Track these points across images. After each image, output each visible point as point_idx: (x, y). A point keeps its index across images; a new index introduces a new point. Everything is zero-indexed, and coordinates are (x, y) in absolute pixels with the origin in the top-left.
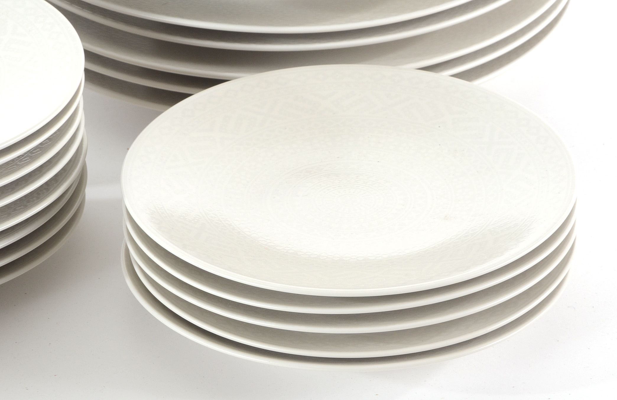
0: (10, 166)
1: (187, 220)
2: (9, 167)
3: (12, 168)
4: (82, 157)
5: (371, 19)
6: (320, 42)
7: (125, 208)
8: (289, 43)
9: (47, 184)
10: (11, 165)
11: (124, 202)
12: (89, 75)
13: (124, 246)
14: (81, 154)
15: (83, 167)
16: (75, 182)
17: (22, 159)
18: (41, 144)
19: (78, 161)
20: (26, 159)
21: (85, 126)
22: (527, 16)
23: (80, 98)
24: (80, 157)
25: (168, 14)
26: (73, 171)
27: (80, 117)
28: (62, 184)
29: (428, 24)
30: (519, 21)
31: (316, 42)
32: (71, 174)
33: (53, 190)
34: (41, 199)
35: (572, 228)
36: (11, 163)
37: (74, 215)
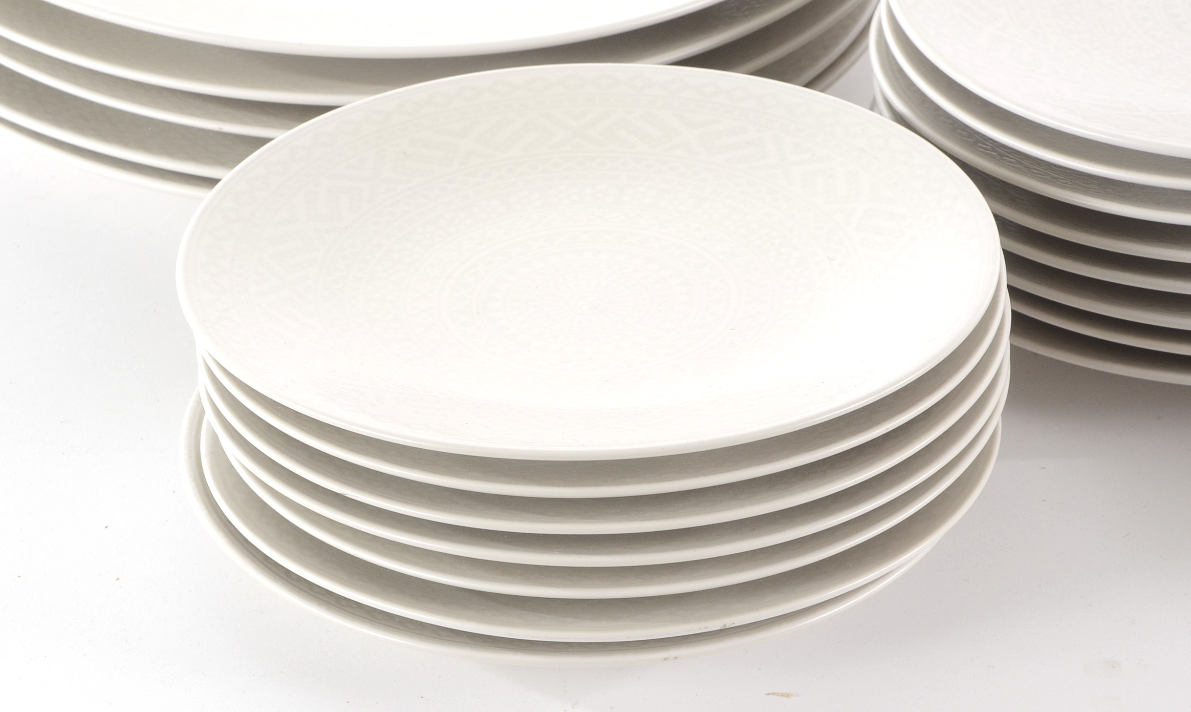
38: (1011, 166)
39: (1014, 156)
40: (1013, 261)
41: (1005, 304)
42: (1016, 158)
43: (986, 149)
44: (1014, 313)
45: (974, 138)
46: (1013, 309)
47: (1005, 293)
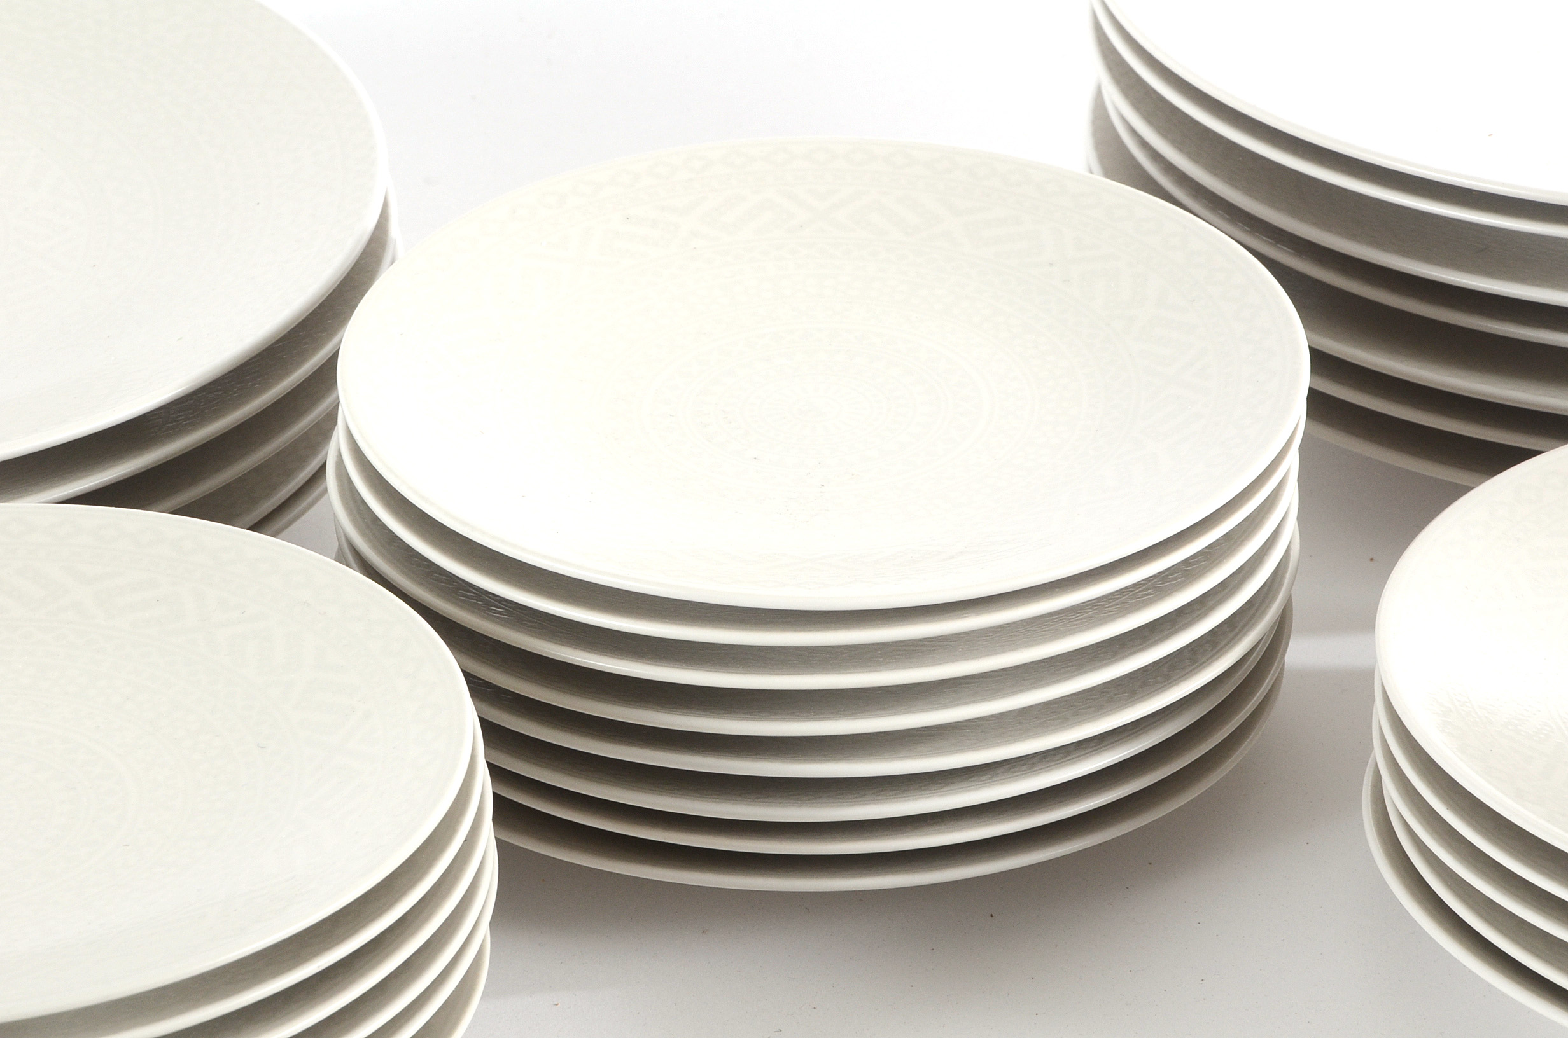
0: (1140, 589)
1: (1523, 733)
2: (1139, 592)
3: (1147, 595)
9: (1213, 631)
10: (1144, 587)
13: (1372, 769)
16: (1264, 638)
18: (1211, 546)
20: (1175, 575)
23: (1292, 461)
25: (1489, 274)
26: (1269, 606)
27: (1291, 498)
28: (1245, 634)
32: (1264, 612)
33: (1226, 645)
36: (1144, 584)
37: (1261, 701)
38: (498, 617)
39: (504, 605)
40: (492, 732)
41: (484, 786)
42: (507, 608)
43: (469, 597)
44: (497, 797)
45: (455, 584)
46: (496, 792)
47: (483, 772)
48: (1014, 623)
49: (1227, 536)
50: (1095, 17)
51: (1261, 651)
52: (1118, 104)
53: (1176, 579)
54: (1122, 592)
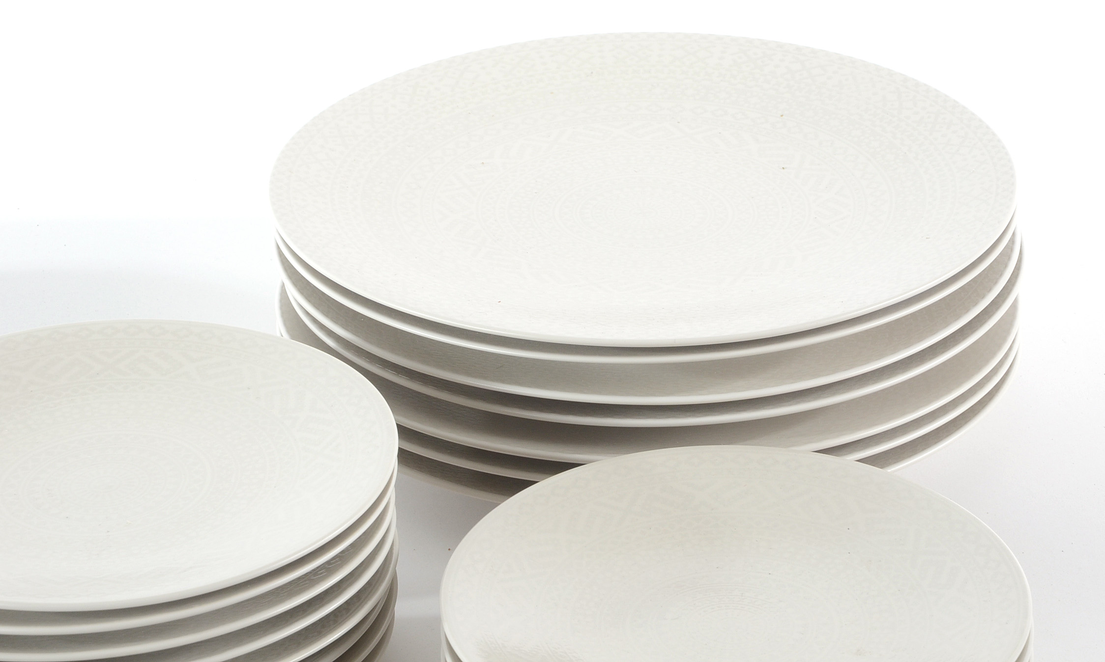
2: (301, 583)
3: (305, 584)
4: (392, 566)
5: (760, 387)
6: (694, 416)
7: (445, 636)
8: (655, 417)
9: (347, 603)
11: (443, 628)
12: (404, 457)
14: (390, 563)
15: (393, 579)
16: (382, 599)
17: (317, 572)
18: (343, 552)
19: (387, 571)
20: (322, 571)
21: (397, 526)
22: (959, 384)
23: (391, 492)
24: (389, 567)
25: (503, 381)
26: (380, 585)
27: (391, 516)
28: (366, 603)
29: (834, 394)
30: (949, 391)
31: (690, 416)
32: (377, 589)
33: (355, 611)
34: (340, 623)
35: (1025, 646)
36: (304, 578)
37: (379, 642)
48: (226, 607)
49: (352, 545)
50: (278, 247)
51: (379, 608)
52: (295, 296)
53: (322, 573)
54: (290, 583)
